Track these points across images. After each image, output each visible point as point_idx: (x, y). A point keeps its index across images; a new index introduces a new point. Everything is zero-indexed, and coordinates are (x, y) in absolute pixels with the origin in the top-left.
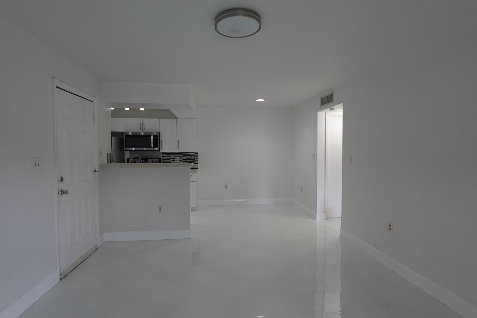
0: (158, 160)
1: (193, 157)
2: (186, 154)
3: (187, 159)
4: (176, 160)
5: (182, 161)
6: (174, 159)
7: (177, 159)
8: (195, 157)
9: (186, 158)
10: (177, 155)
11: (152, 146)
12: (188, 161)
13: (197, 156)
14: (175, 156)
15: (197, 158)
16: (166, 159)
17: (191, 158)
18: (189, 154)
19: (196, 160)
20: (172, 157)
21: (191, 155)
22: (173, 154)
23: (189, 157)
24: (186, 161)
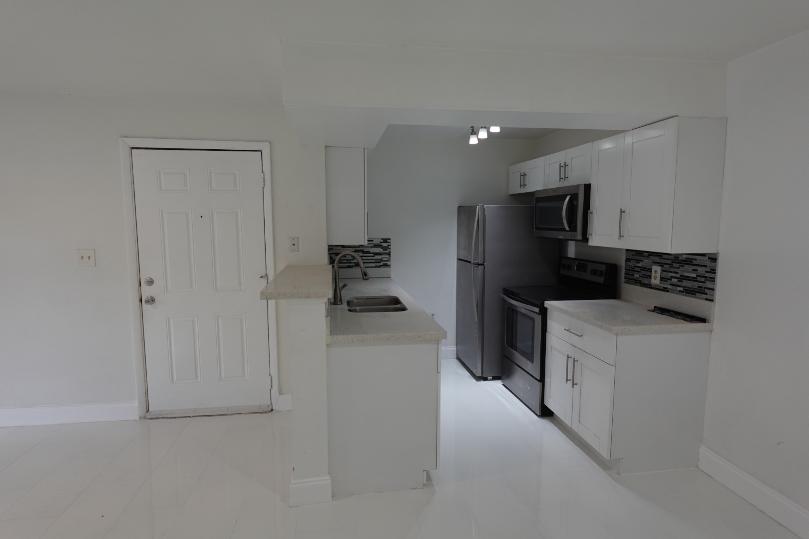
0: (603, 268)
1: (701, 270)
2: (681, 258)
3: (683, 278)
4: (653, 274)
5: (669, 282)
6: (650, 270)
7: (656, 272)
8: (708, 275)
9: (680, 271)
10: (657, 259)
11: (567, 229)
12: (686, 283)
13: (713, 271)
14: (654, 262)
15: (713, 280)
16: (632, 269)
17: (695, 276)
18: (688, 260)
19: (709, 285)
20: (646, 262)
21: (694, 262)
22: (649, 255)
23: (687, 271)
24: (680, 284)
